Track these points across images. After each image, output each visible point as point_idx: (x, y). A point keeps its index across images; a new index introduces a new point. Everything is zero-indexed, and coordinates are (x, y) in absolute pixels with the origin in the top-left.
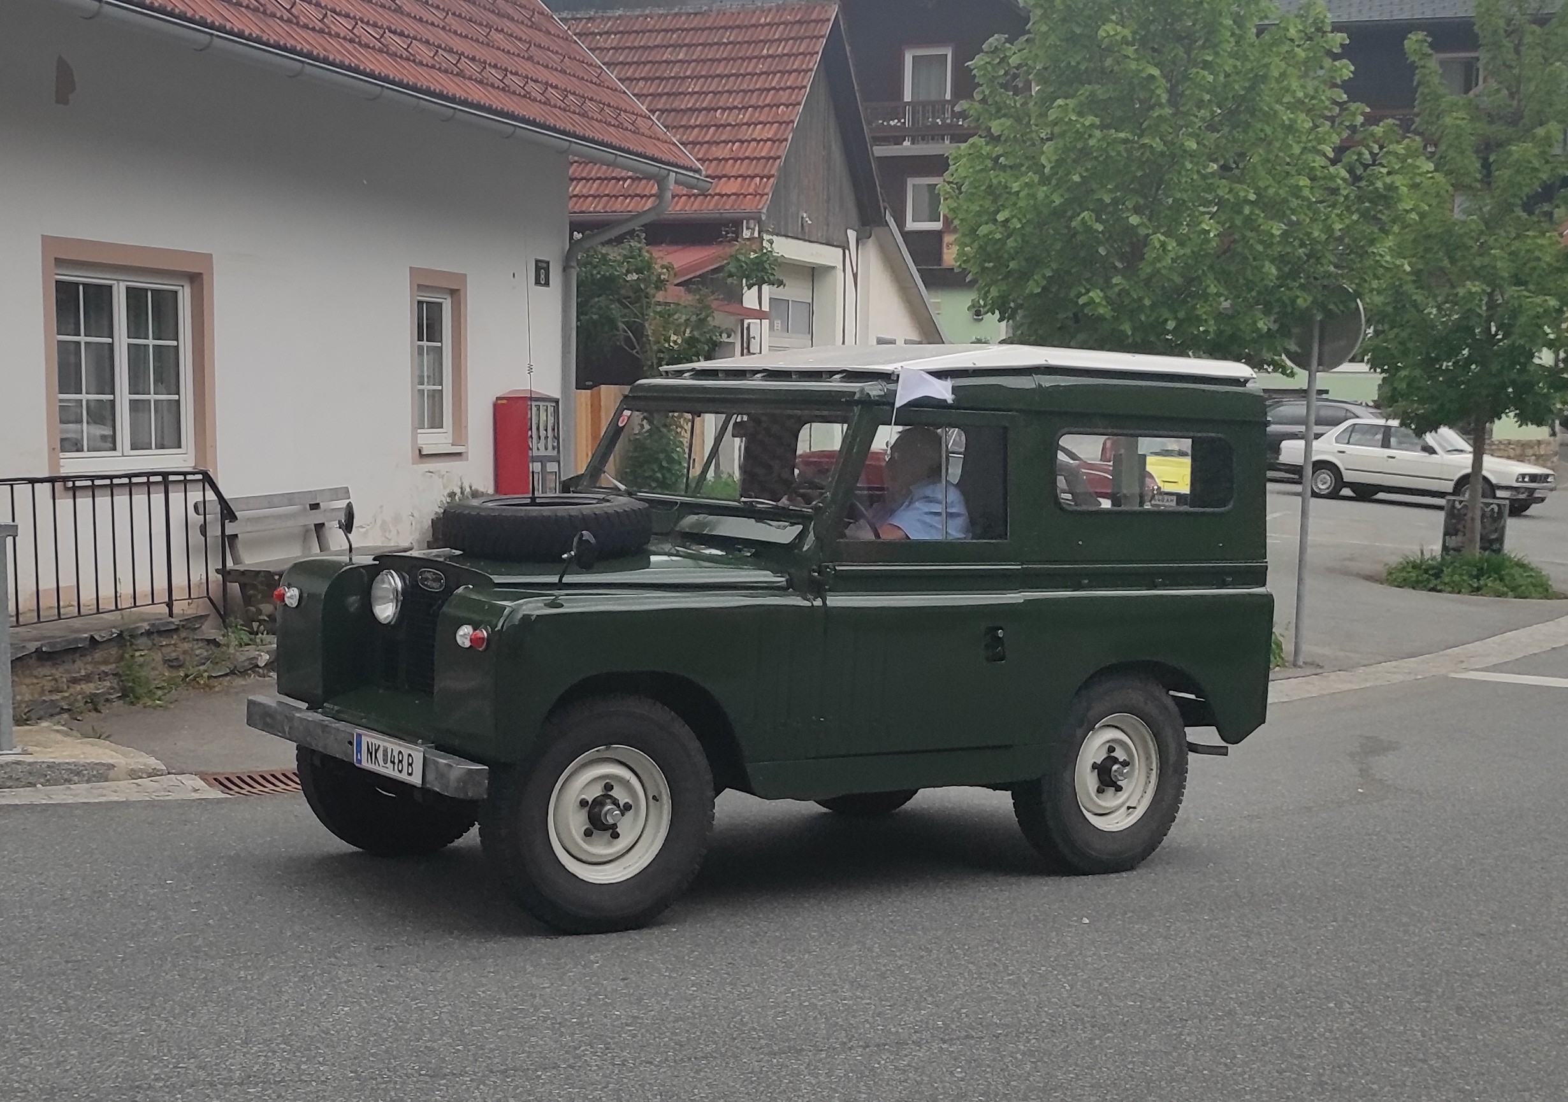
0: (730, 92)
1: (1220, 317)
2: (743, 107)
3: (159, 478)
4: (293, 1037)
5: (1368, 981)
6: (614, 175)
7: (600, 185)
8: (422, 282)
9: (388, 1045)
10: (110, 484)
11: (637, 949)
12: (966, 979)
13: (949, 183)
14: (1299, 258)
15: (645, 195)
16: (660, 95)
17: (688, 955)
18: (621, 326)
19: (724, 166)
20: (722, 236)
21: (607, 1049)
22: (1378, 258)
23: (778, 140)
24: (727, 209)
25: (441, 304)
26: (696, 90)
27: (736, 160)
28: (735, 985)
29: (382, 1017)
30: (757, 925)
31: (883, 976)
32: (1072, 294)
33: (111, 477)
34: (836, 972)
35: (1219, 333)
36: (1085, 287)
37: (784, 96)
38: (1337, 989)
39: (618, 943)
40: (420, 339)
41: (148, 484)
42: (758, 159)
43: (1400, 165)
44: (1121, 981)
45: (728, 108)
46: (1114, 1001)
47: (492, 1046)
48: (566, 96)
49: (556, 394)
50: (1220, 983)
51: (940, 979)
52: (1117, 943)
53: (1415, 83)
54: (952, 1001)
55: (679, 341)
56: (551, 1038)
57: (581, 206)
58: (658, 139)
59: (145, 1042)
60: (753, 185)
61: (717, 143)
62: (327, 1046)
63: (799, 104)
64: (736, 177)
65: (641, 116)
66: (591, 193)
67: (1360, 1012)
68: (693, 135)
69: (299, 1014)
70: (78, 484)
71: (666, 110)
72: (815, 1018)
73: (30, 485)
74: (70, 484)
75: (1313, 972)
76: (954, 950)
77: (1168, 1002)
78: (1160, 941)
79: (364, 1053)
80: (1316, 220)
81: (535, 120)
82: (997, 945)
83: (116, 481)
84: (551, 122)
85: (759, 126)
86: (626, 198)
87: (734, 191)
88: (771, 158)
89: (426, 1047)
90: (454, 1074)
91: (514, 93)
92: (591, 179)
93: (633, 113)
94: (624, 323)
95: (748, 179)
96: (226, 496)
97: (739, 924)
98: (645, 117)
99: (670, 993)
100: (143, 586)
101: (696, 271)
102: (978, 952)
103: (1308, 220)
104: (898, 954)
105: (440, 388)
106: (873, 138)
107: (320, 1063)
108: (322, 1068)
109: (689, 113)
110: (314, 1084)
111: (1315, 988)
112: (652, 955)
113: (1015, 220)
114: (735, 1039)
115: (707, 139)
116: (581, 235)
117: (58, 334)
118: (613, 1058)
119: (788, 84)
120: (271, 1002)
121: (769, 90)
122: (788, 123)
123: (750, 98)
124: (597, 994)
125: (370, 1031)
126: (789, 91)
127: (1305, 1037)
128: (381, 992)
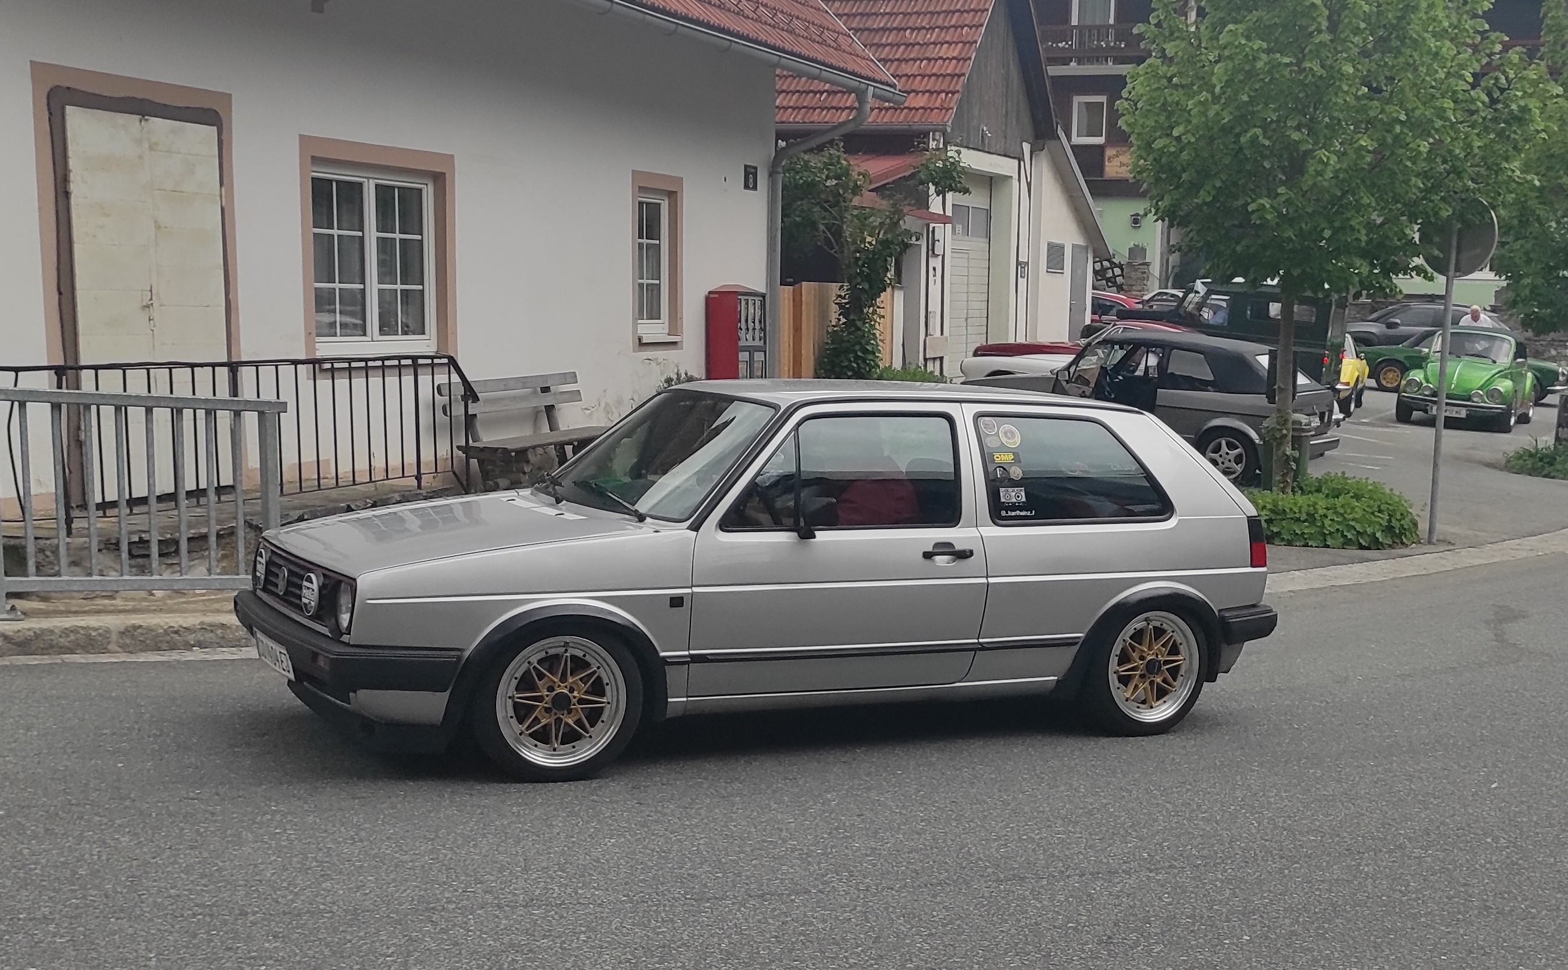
0: (918, 13)
1: (1370, 226)
2: (931, 28)
3: (409, 362)
4: (568, 865)
5: (1519, 820)
6: (812, 88)
7: (799, 98)
8: (643, 185)
9: (654, 872)
10: (365, 366)
11: (869, 789)
12: (1164, 816)
13: (1127, 99)
14: (1441, 173)
15: (840, 108)
16: (855, 15)
17: (915, 794)
18: (822, 227)
19: (912, 83)
20: (913, 146)
21: (852, 876)
22: (1510, 173)
23: (963, 59)
24: (917, 121)
25: (659, 204)
26: (887, 11)
27: (923, 76)
28: (960, 820)
29: (645, 847)
30: (973, 768)
31: (1090, 813)
32: (1240, 203)
33: (366, 360)
34: (1048, 809)
35: (1369, 242)
36: (1251, 197)
37: (968, 18)
38: (1492, 826)
39: (851, 784)
40: (641, 237)
41: (400, 367)
42: (944, 76)
43: (1532, 90)
44: (1302, 819)
45: (916, 28)
46: (1298, 836)
47: (748, 873)
48: (776, 14)
49: (762, 290)
50: (1390, 821)
51: (1142, 817)
52: (1295, 786)
53: (1541, 15)
54: (1154, 836)
55: (874, 243)
56: (800, 867)
57: (782, 116)
58: (857, 56)
59: (434, 869)
60: (939, 101)
61: (907, 61)
62: (600, 873)
63: (982, 25)
64: (924, 92)
65: (842, 34)
66: (791, 104)
67: (1514, 847)
68: (885, 52)
69: (570, 845)
70: (336, 365)
71: (860, 29)
72: (1034, 850)
73: (293, 366)
74: (328, 366)
75: (1471, 811)
76: (1152, 791)
77: (1345, 837)
78: (1333, 784)
79: (632, 880)
80: (1456, 139)
81: (748, 35)
82: (1189, 787)
83: (370, 364)
84: (763, 37)
85: (946, 46)
86: (823, 110)
87: (922, 105)
88: (956, 75)
89: (689, 874)
90: (717, 898)
91: (729, 10)
92: (791, 91)
93: (835, 31)
94: (823, 224)
95: (935, 94)
96: (469, 379)
97: (958, 767)
98: (845, 35)
99: (902, 827)
100: (395, 461)
101: (887, 178)
102: (1173, 793)
103: (1449, 140)
104: (1102, 794)
105: (658, 282)
106: (1047, 58)
107: (594, 888)
108: (597, 893)
109: (881, 32)
110: (591, 906)
111: (1473, 825)
112: (881, 794)
113: (1189, 135)
114: (965, 868)
115: (897, 57)
116: (785, 143)
117: (314, 227)
118: (857, 884)
119: (972, 7)
120: (543, 834)
121: (954, 12)
122: (971, 43)
123: (937, 19)
124: (837, 828)
125: (637, 860)
126: (972, 14)
127: (1468, 868)
128: (643, 826)
